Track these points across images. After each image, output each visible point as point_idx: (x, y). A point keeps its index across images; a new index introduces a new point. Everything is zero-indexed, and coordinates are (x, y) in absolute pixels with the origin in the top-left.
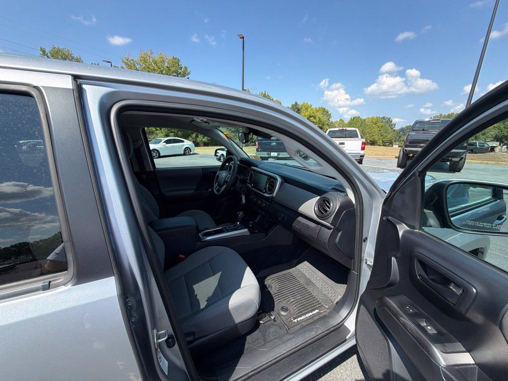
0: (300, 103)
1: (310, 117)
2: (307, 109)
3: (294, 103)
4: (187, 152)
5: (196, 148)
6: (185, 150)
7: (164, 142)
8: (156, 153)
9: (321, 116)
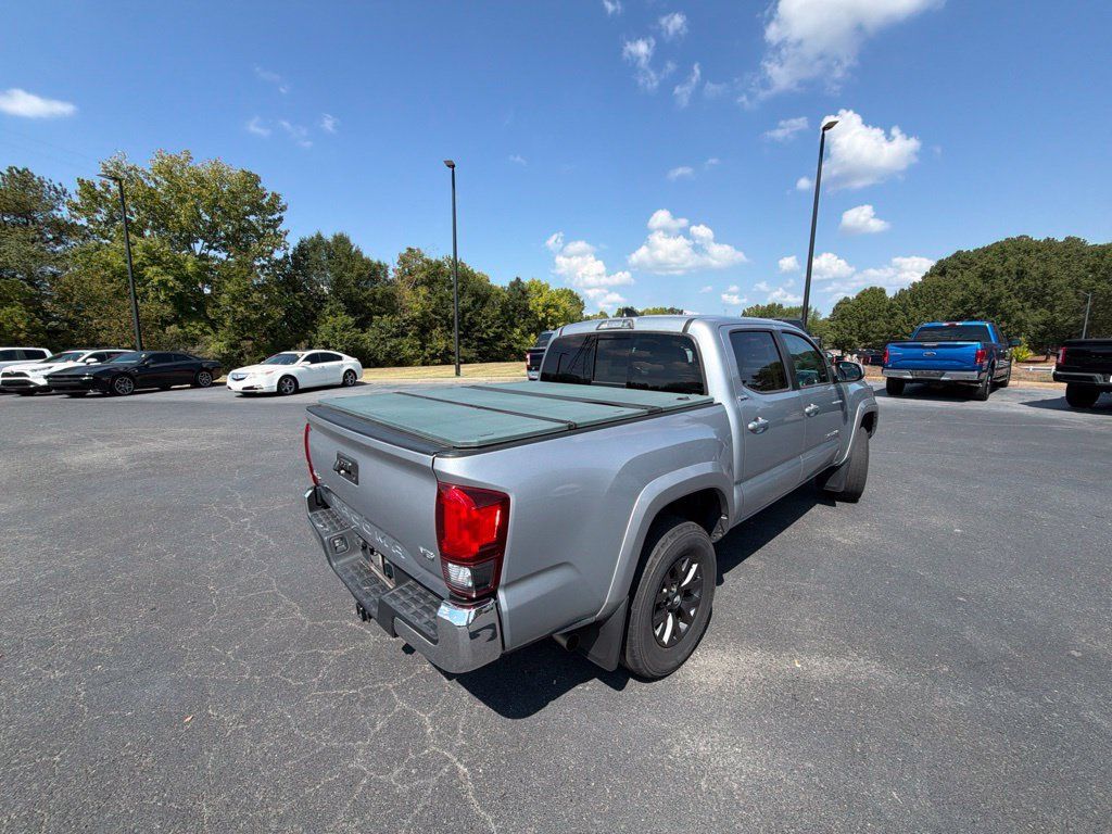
0: (526, 280)
1: (548, 306)
2: (539, 291)
3: (514, 280)
4: (349, 379)
5: (365, 370)
6: (345, 376)
7: (306, 360)
8: (290, 384)
9: (567, 305)
